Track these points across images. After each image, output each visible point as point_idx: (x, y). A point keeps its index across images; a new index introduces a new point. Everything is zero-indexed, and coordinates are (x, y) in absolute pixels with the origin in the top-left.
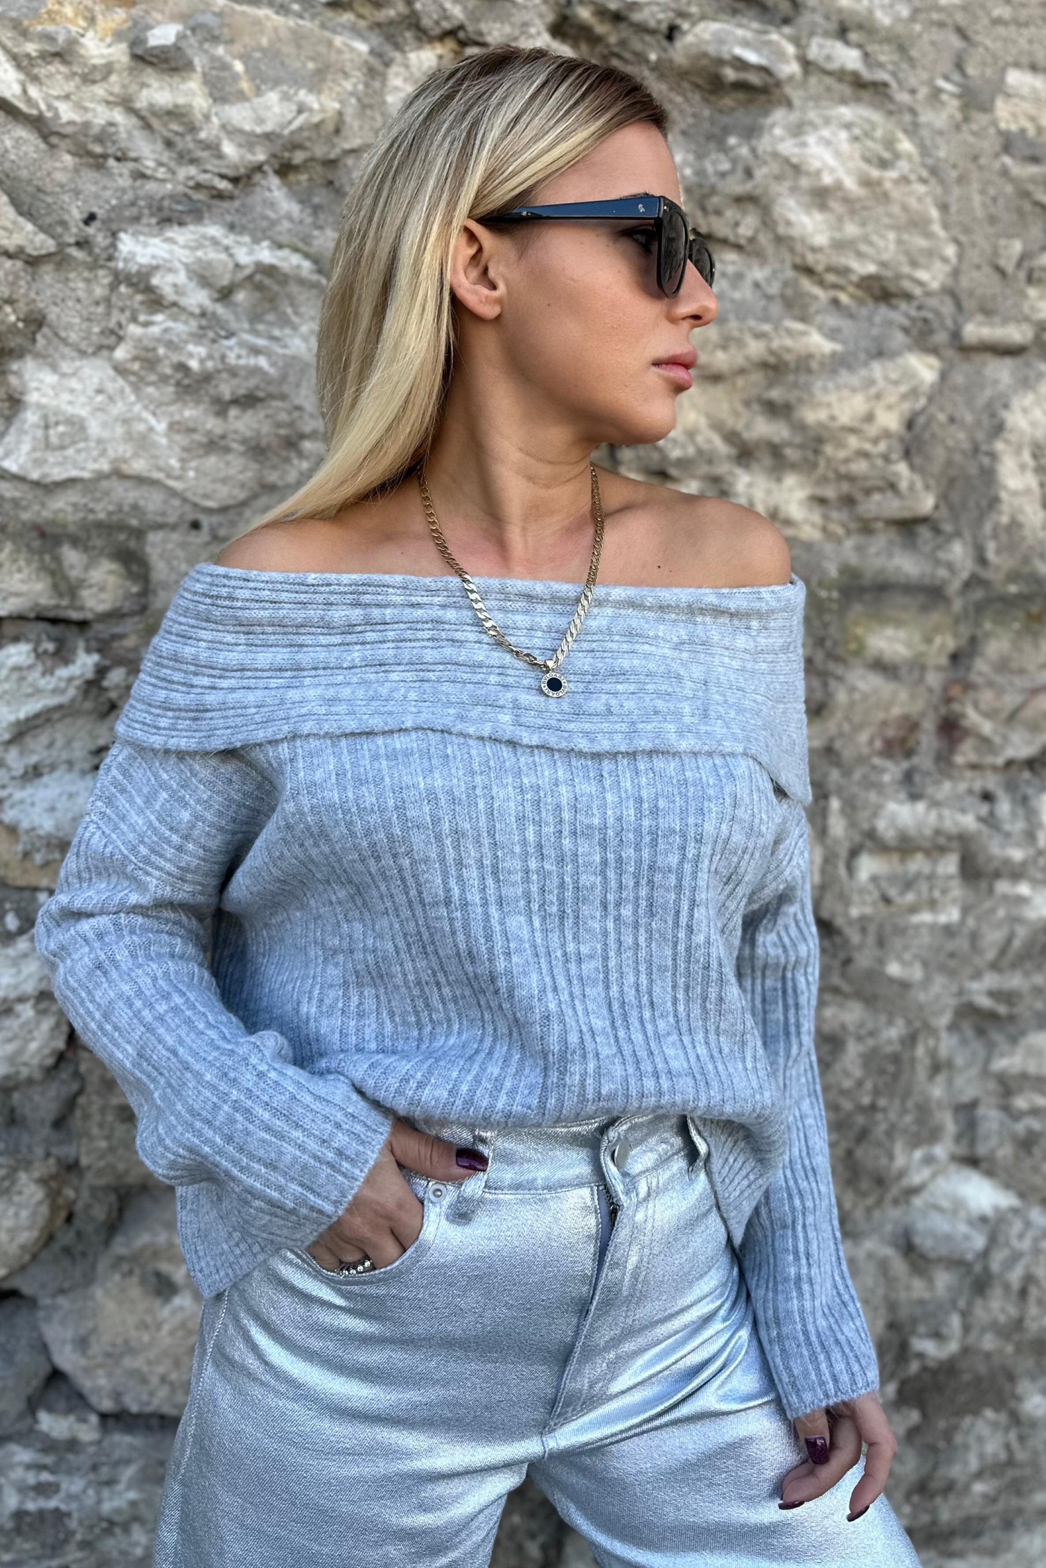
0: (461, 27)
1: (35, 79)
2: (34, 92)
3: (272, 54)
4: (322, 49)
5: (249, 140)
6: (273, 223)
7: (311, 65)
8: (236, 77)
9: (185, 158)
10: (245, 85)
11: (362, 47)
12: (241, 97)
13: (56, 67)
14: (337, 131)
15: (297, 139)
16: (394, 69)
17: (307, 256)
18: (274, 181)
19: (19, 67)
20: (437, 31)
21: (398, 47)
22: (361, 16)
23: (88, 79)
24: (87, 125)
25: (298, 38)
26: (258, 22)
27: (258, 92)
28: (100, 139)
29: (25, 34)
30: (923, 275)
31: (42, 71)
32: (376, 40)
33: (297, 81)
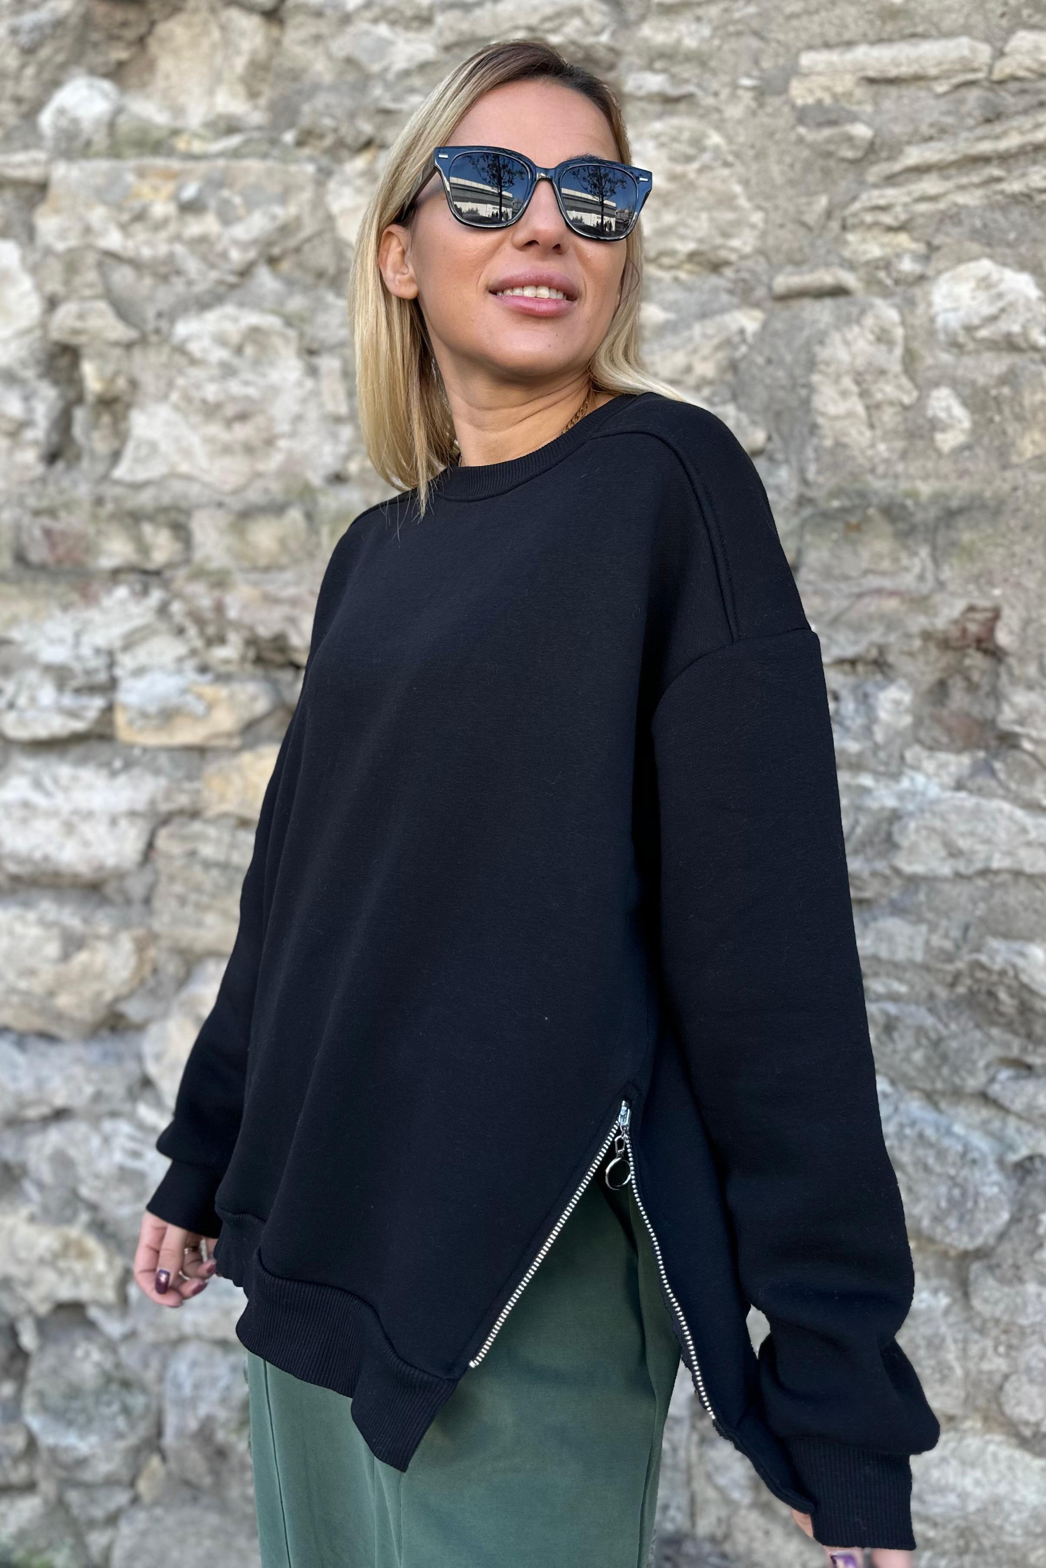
0: (373, 138)
1: (129, 235)
2: (128, 243)
3: (257, 186)
6: (262, 297)
7: (280, 189)
8: (236, 207)
10: (241, 211)
11: (312, 168)
12: (240, 219)
13: (139, 225)
14: (297, 227)
15: (273, 238)
17: (280, 316)
18: (264, 269)
19: (121, 229)
23: (156, 229)
24: (157, 257)
27: (249, 214)
28: (166, 264)
29: (123, 209)
30: (735, 243)
31: (132, 229)
32: (321, 161)
33: (271, 201)
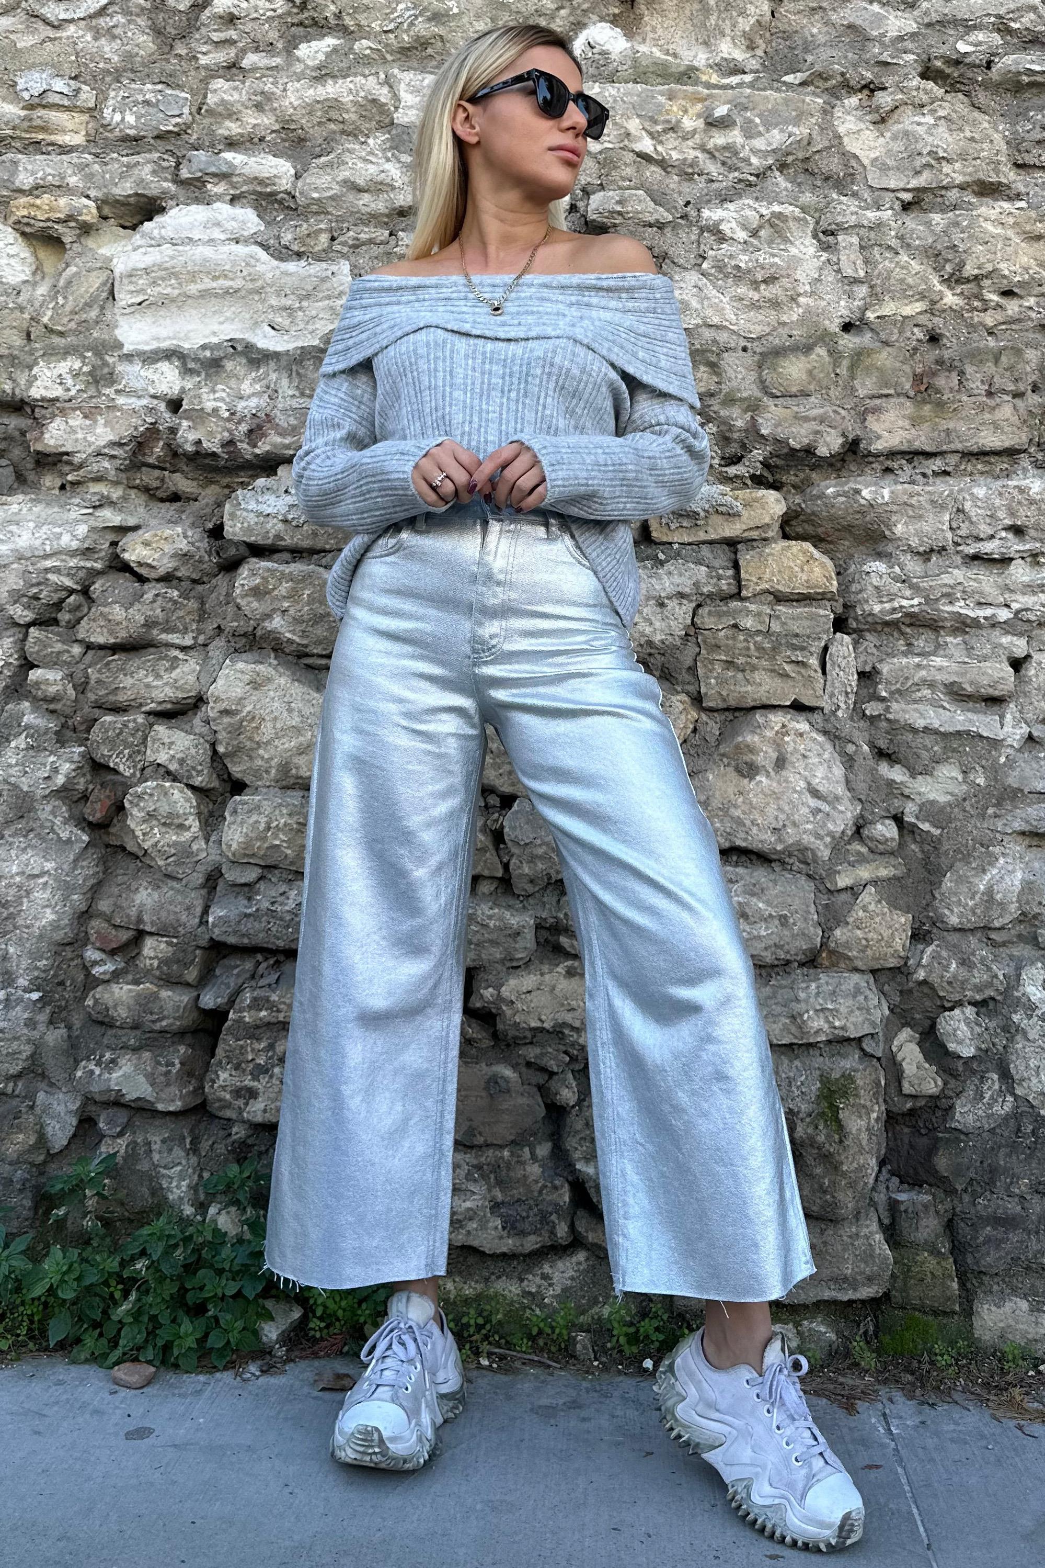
0: (872, 82)
1: (661, 142)
2: (659, 148)
3: (774, 112)
4: (800, 105)
5: (764, 154)
6: (778, 193)
7: (794, 113)
8: (757, 126)
9: (732, 168)
10: (761, 129)
11: (820, 101)
12: (760, 134)
13: (671, 134)
14: (809, 144)
15: (789, 149)
16: (837, 109)
17: (796, 206)
18: (777, 174)
19: (653, 138)
20: (859, 86)
21: (837, 98)
22: (818, 87)
23: (685, 139)
24: (685, 159)
25: (787, 101)
26: (767, 97)
27: (768, 131)
28: (691, 166)
29: (656, 122)
31: (663, 138)
32: (826, 97)
33: (787, 123)
